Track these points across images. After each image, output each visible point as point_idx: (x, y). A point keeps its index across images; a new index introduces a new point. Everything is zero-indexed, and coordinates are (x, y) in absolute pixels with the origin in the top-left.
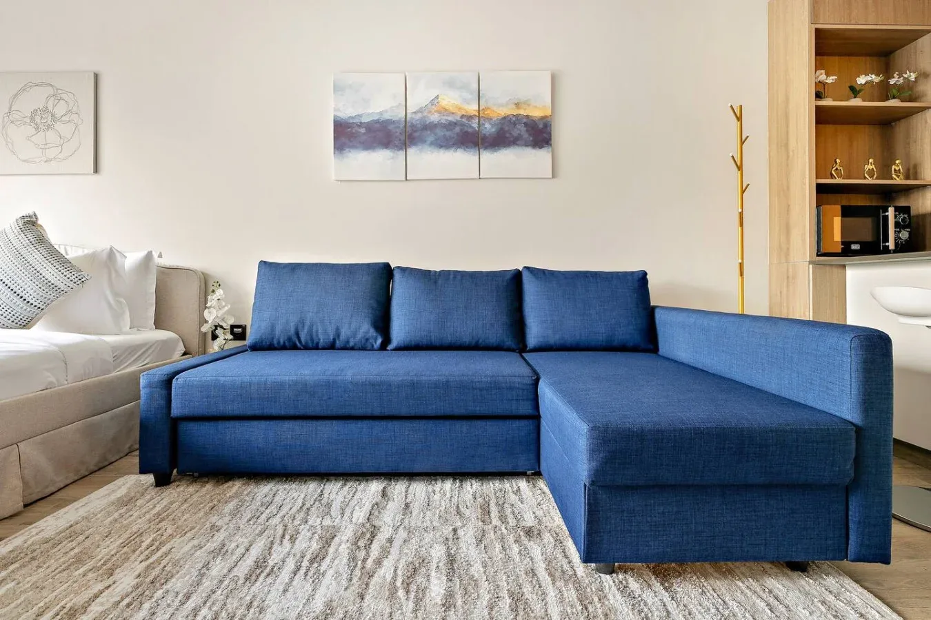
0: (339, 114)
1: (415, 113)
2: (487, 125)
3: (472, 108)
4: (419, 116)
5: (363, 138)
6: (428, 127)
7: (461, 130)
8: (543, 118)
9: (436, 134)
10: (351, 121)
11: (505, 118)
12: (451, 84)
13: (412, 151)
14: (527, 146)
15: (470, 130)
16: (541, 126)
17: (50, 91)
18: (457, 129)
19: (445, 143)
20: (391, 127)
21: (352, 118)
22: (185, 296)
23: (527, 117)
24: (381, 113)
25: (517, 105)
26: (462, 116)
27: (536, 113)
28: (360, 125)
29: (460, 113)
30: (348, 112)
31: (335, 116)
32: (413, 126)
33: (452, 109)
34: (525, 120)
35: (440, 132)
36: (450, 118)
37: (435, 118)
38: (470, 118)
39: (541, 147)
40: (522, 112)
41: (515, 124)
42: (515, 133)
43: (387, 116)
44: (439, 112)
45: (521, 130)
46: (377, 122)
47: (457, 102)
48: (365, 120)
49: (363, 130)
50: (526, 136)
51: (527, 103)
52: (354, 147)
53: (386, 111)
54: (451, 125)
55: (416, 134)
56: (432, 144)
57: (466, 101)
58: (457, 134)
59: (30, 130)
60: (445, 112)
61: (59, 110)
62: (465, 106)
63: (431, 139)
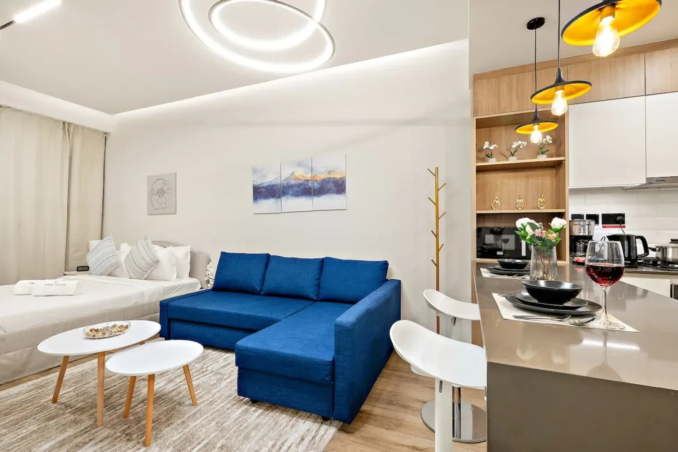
0: (255, 184)
1: (284, 180)
2: (316, 184)
3: (309, 176)
4: (286, 181)
5: (265, 194)
6: (290, 187)
7: (304, 187)
8: (341, 178)
9: (293, 190)
10: (260, 186)
11: (323, 180)
12: (299, 165)
13: (284, 199)
14: (334, 193)
15: (308, 187)
16: (340, 183)
17: (162, 181)
18: (302, 187)
19: (297, 194)
20: (275, 188)
21: (260, 185)
22: (201, 263)
23: (334, 178)
24: (271, 181)
25: (329, 173)
26: (304, 181)
27: (338, 176)
28: (263, 188)
29: (303, 179)
30: (258, 182)
31: (253, 184)
32: (284, 187)
33: (300, 177)
34: (333, 180)
35: (295, 189)
36: (299, 182)
37: (293, 182)
38: (308, 181)
39: (341, 194)
40: (331, 176)
41: (328, 183)
42: (328, 187)
43: (273, 183)
44: (295, 179)
45: (331, 185)
46: (269, 186)
47: (302, 174)
48: (265, 185)
49: (264, 190)
50: (333, 188)
51: (334, 171)
52: (261, 198)
53: (273, 180)
54: (300, 185)
55: (285, 191)
56: (292, 195)
57: (306, 173)
58: (302, 189)
59: (157, 197)
60: (297, 179)
61: (165, 189)
62: (306, 175)
63: (291, 192)
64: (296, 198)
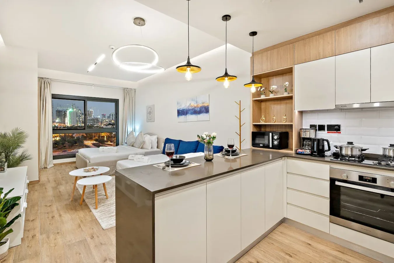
2: (198, 109)
3: (196, 105)
4: (188, 108)
5: (181, 113)
6: (189, 110)
8: (207, 106)
10: (179, 110)
11: (201, 107)
12: (193, 100)
13: (187, 115)
14: (205, 113)
15: (196, 110)
16: (207, 108)
17: (150, 108)
18: (194, 110)
19: (192, 114)
20: (184, 111)
22: (161, 142)
25: (203, 103)
27: (206, 105)
29: (194, 106)
30: (178, 108)
32: (187, 110)
34: (204, 107)
35: (191, 111)
37: (190, 108)
38: (195, 107)
39: (207, 113)
40: (203, 105)
45: (204, 109)
47: (193, 104)
48: (181, 109)
49: (181, 112)
50: (204, 110)
51: (205, 103)
52: (180, 115)
53: (184, 107)
54: (193, 109)
55: (188, 112)
57: (195, 104)
59: (149, 115)
60: (192, 106)
61: (151, 111)
62: (195, 105)
63: (190, 113)
64: (191, 115)
